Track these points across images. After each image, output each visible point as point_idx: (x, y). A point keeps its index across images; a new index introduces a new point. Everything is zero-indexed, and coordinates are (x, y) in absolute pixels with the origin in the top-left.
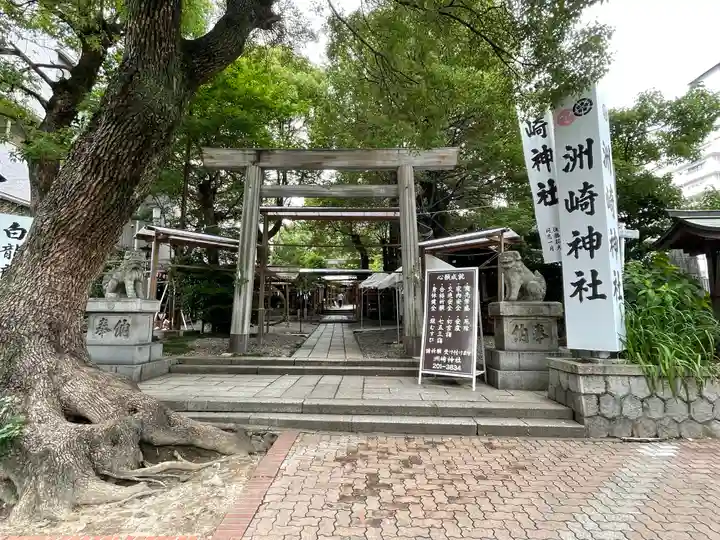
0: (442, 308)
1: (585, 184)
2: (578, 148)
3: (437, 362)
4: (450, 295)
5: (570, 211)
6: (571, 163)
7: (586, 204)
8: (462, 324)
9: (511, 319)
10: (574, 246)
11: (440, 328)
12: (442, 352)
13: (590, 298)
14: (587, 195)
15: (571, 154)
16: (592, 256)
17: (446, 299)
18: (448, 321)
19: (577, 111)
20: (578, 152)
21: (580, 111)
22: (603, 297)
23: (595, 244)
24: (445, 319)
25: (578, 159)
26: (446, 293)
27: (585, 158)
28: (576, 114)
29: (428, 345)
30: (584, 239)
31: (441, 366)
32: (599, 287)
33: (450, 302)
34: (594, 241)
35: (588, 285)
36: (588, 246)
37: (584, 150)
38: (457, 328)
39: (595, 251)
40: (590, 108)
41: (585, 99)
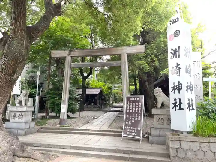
0: (131, 111)
1: (177, 64)
2: (175, 50)
3: (128, 132)
4: (134, 106)
5: (172, 74)
6: (173, 56)
7: (178, 72)
8: (138, 118)
9: (157, 116)
10: (174, 89)
11: (130, 119)
12: (131, 128)
13: (178, 109)
14: (178, 68)
15: (173, 52)
16: (179, 93)
17: (133, 107)
18: (133, 116)
19: (175, 35)
20: (175, 51)
21: (176, 35)
22: (183, 109)
24: (132, 115)
25: (175, 54)
26: (133, 105)
27: (177, 53)
28: (175, 36)
29: (126, 125)
30: (177, 86)
31: (130, 133)
32: (181, 105)
33: (134, 109)
34: (180, 87)
35: (178, 104)
36: (178, 89)
37: (177, 51)
38: (136, 119)
39: (180, 91)
40: (179, 34)
41: (178, 30)
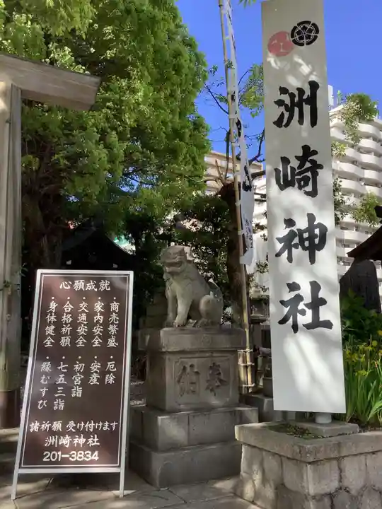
0: (65, 341)
1: (306, 149)
2: (296, 93)
3: (52, 448)
4: (83, 317)
5: (282, 188)
6: (287, 115)
7: (306, 180)
8: (103, 373)
9: (174, 358)
10: (287, 243)
11: (61, 380)
12: (64, 426)
13: (309, 327)
14: (308, 165)
15: (286, 100)
16: (312, 260)
17: (75, 324)
18: (77, 367)
19: (297, 37)
20: (296, 99)
21: (301, 38)
22: (328, 325)
23: (317, 241)
24: (71, 362)
25: (296, 109)
26: (75, 313)
27: (307, 108)
28: (295, 42)
29: (35, 414)
30: (301, 232)
31: (59, 456)
32: (322, 309)
33: (82, 330)
34: (316, 236)
35: (306, 305)
36: (307, 244)
37: (305, 97)
38: (94, 379)
39: (316, 251)
40: (316, 37)
41: (309, 22)
